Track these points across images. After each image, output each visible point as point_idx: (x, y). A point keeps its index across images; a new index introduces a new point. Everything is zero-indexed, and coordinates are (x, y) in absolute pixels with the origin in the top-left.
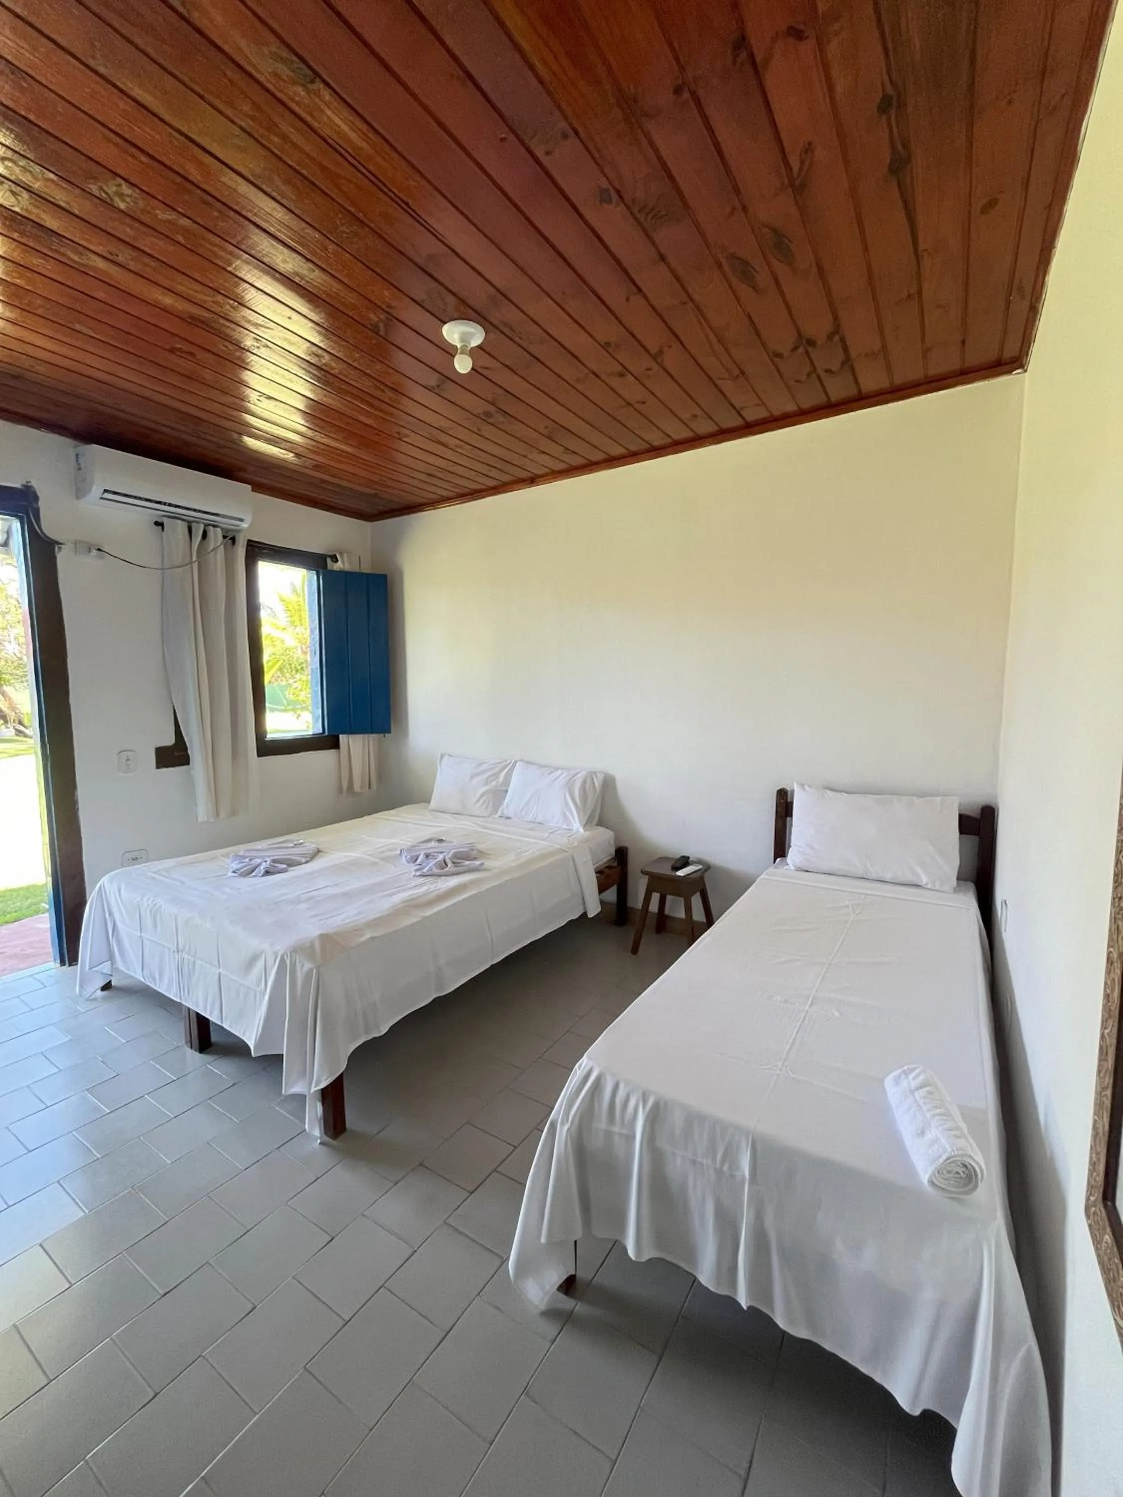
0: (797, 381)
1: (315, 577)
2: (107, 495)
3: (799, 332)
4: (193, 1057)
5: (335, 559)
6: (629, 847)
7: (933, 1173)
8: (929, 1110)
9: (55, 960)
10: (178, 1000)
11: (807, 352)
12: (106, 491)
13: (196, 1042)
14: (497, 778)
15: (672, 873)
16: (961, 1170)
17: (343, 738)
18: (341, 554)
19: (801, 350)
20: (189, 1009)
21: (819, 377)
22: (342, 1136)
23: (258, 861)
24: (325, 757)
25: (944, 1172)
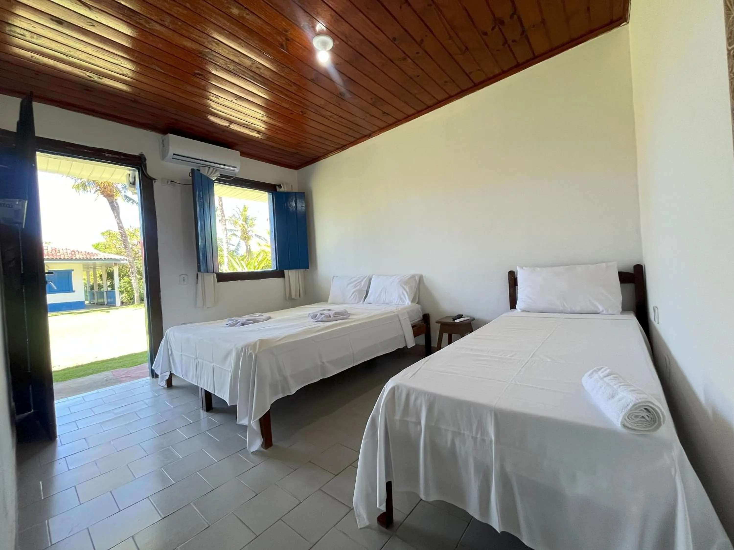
0: (498, 50)
1: (271, 196)
2: (175, 156)
3: (494, 16)
4: (203, 414)
5: (280, 186)
6: (430, 314)
7: (624, 418)
8: (615, 384)
9: (150, 376)
10: (196, 385)
11: (500, 29)
12: (174, 154)
13: (205, 408)
14: (361, 284)
15: (453, 322)
16: (645, 414)
17: (286, 272)
18: (283, 184)
19: (497, 28)
20: (201, 388)
21: (509, 46)
22: (270, 449)
23: (240, 320)
24: (278, 281)
25: (633, 417)
